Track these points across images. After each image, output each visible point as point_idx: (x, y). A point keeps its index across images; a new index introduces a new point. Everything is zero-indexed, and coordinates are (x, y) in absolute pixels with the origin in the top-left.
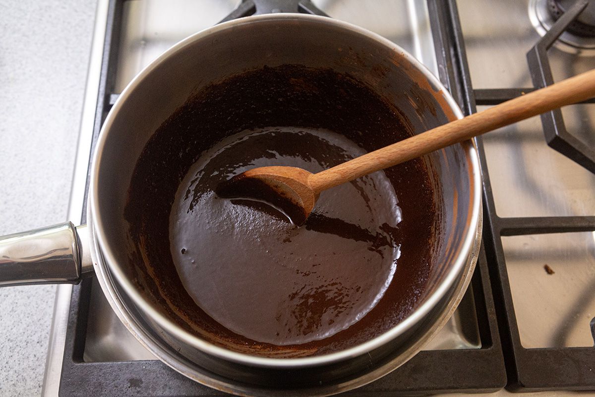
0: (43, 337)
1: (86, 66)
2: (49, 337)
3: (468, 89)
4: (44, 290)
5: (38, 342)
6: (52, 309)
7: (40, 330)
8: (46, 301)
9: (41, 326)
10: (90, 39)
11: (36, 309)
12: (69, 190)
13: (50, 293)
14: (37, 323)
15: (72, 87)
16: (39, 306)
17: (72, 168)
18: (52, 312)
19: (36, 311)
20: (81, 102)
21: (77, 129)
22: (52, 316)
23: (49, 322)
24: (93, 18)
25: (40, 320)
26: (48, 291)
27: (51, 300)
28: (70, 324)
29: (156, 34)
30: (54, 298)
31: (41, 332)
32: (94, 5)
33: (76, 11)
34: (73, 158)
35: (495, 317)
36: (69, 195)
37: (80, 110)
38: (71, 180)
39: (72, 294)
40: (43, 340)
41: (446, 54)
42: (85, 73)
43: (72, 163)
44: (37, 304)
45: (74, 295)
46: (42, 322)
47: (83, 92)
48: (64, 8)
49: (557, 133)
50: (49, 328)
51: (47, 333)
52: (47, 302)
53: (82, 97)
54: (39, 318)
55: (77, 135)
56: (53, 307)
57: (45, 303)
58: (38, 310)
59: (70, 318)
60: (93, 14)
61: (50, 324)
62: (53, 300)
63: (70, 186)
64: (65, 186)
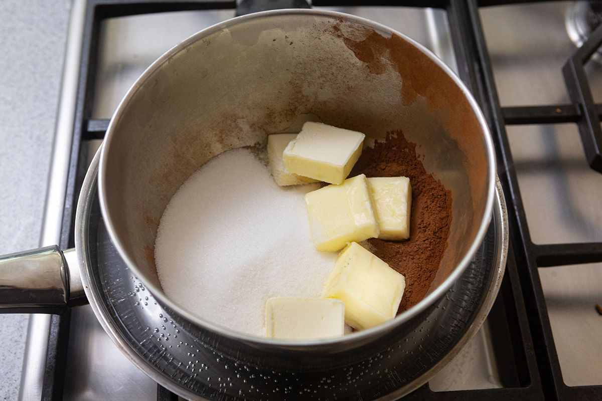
0: (11, 392)
1: (57, 92)
2: (17, 392)
3: (496, 106)
4: (11, 340)
5: (5, 398)
6: (21, 361)
7: (8, 384)
8: (14, 352)
9: (8, 380)
10: (61, 62)
11: (2, 361)
12: (39, 229)
13: (18, 343)
14: (4, 376)
15: (41, 115)
16: (6, 358)
17: (42, 204)
18: (22, 364)
19: (3, 363)
20: (51, 131)
21: (47, 161)
22: (21, 369)
23: (18, 376)
24: (64, 40)
25: (7, 373)
26: (16, 341)
27: (19, 351)
28: (47, 369)
29: (135, 56)
30: (24, 348)
31: (9, 387)
32: (65, 26)
33: (44, 32)
34: (44, 194)
35: (533, 352)
36: (39, 234)
37: (50, 140)
38: (41, 216)
39: (49, 337)
40: (11, 395)
41: (469, 69)
42: (55, 100)
43: (43, 198)
44: (3, 356)
45: (51, 337)
46: (9, 375)
47: (53, 120)
48: (30, 29)
49: (598, 152)
50: (19, 382)
51: (16, 388)
52: (15, 354)
53: (53, 126)
54: (6, 372)
55: (47, 168)
56: (22, 358)
57: (12, 355)
58: (4, 363)
59: (48, 362)
60: (63, 35)
61: (20, 377)
62: (23, 351)
63: (40, 223)
64: (34, 224)
